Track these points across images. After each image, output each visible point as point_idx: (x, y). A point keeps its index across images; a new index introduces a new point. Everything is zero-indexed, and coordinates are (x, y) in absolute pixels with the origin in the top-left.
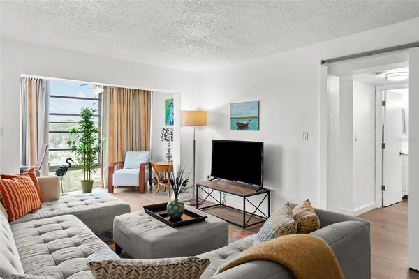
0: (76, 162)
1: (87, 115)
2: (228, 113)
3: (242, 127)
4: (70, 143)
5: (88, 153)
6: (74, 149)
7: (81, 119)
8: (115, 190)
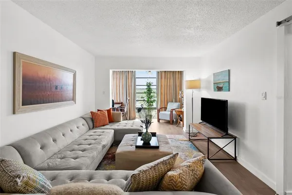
0: (145, 106)
1: (149, 85)
2: (212, 79)
3: (220, 89)
4: (142, 97)
5: (150, 102)
6: (144, 100)
7: (146, 87)
8: (161, 121)
